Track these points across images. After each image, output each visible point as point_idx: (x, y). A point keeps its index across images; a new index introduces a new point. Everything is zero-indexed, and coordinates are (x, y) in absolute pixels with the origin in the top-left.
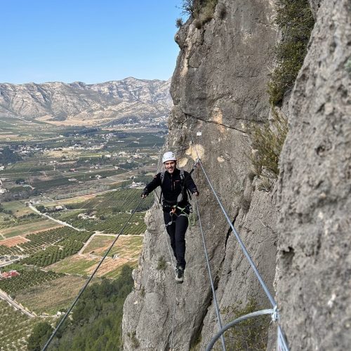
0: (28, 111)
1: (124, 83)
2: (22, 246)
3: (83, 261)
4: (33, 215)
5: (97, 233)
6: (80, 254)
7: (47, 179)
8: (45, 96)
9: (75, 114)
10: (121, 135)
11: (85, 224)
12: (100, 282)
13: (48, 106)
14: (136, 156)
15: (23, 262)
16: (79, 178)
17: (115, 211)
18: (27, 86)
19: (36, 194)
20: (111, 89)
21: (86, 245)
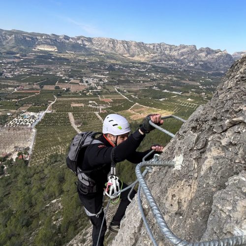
0: (121, 52)
1: (160, 45)
2: (110, 102)
3: (130, 113)
4: (115, 92)
5: (137, 104)
6: (129, 110)
7: (123, 79)
8: (128, 46)
9: (138, 55)
10: (154, 67)
11: (133, 99)
12: (134, 122)
13: (128, 51)
14: (158, 76)
15: (109, 108)
16: (134, 81)
17: (145, 96)
18: (122, 41)
19: (118, 84)
20: (154, 47)
21: (132, 107)
